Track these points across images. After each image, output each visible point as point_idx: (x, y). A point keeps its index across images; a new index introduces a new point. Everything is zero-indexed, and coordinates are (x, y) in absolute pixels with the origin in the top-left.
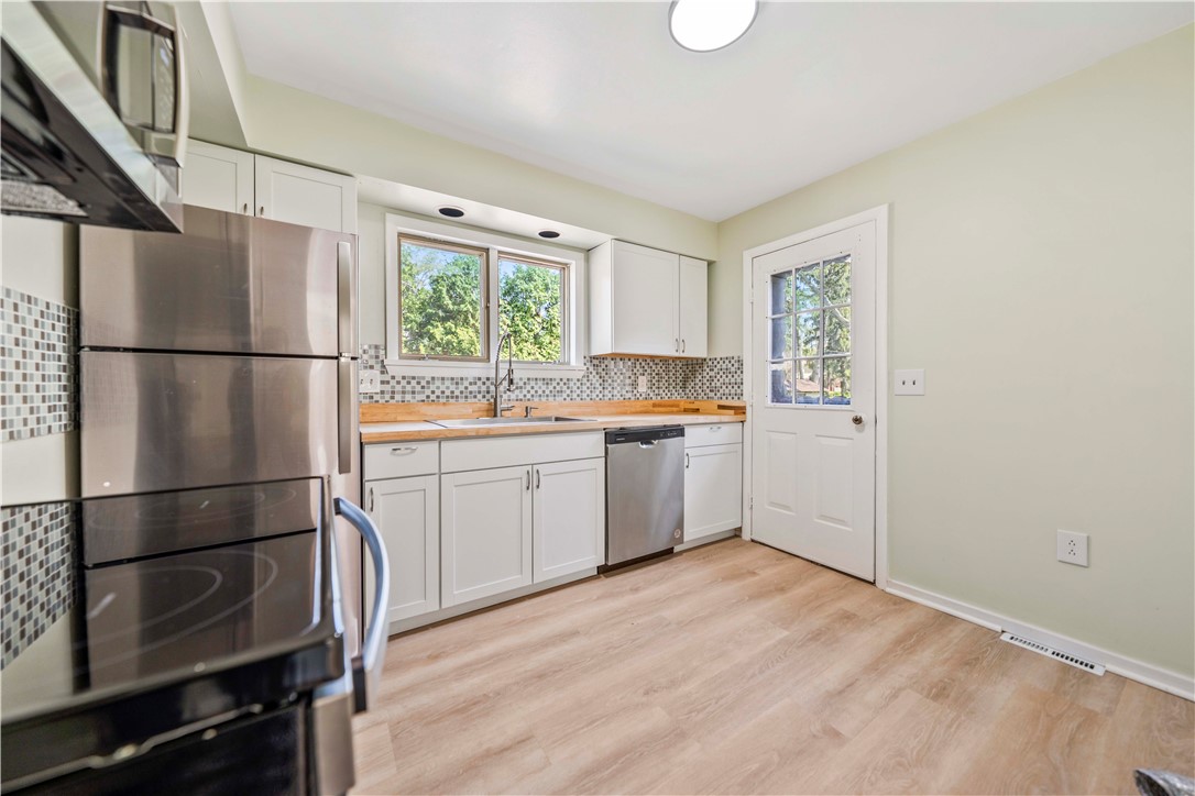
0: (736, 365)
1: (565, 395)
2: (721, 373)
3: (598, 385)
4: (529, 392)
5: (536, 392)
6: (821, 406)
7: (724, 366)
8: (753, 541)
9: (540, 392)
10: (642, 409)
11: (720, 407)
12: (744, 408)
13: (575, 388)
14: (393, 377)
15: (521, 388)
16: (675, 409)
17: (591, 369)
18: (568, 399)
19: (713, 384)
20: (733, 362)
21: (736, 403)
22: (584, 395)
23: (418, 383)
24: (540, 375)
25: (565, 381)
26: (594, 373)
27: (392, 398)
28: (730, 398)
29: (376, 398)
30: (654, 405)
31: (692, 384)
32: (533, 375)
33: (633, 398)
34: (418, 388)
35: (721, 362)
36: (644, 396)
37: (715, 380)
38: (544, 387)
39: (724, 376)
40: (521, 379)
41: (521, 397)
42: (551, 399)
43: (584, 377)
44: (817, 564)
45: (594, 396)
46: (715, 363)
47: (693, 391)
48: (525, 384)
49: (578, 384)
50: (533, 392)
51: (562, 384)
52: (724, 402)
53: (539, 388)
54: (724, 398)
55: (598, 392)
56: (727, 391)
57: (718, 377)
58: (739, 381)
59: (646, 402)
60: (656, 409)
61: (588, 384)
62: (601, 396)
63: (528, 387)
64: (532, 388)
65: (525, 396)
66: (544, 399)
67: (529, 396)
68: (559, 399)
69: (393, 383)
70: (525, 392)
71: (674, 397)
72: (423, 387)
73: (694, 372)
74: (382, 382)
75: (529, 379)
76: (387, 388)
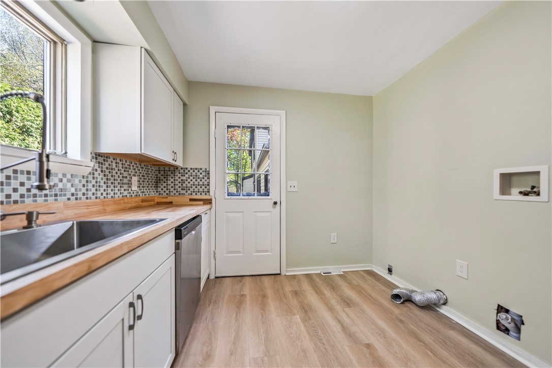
0: (204, 174)
1: (69, 194)
2: (191, 178)
3: (102, 184)
6: (256, 197)
7: (194, 174)
8: (216, 278)
10: (135, 205)
11: (191, 200)
12: (211, 200)
13: (80, 186)
16: (152, 203)
17: (97, 166)
18: (73, 198)
19: (184, 185)
20: (201, 171)
21: (204, 197)
22: (90, 194)
25: (69, 176)
26: (99, 171)
28: (199, 194)
30: (143, 201)
31: (165, 185)
33: (128, 195)
35: (191, 171)
36: (135, 194)
37: (186, 183)
39: (194, 180)
43: (90, 173)
44: (255, 275)
45: (99, 194)
46: (186, 171)
47: (165, 189)
49: (84, 181)
51: (65, 180)
52: (194, 197)
54: (194, 194)
55: (102, 191)
56: (196, 190)
57: (189, 180)
58: (206, 183)
59: (137, 199)
60: (143, 204)
61: (94, 182)
62: (105, 194)
71: (151, 195)
73: (166, 177)
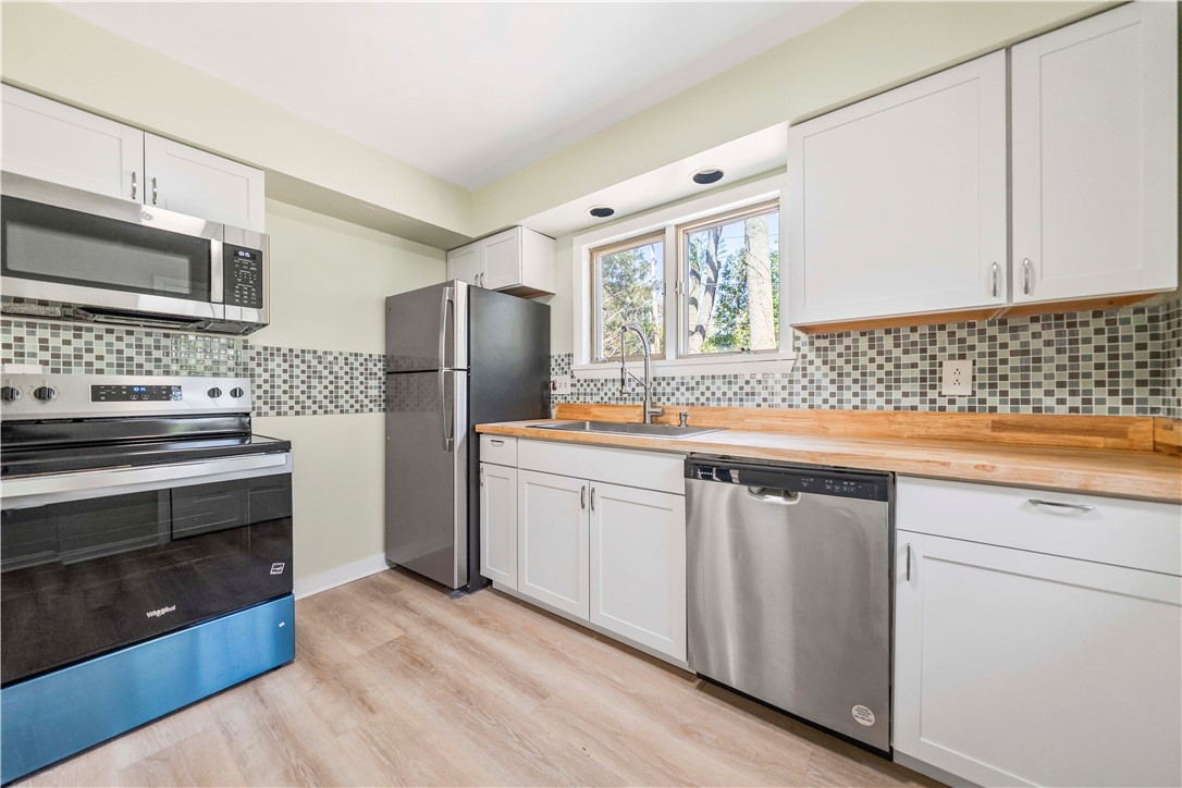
1: (758, 399)
3: (826, 383)
4: (703, 394)
5: (713, 394)
9: (719, 394)
10: (952, 431)
13: (778, 388)
14: (579, 381)
15: (693, 388)
17: (812, 356)
22: (796, 400)
23: (595, 385)
24: (719, 371)
25: (759, 377)
27: (578, 399)
29: (569, 398)
30: (999, 426)
32: (708, 372)
34: (595, 391)
36: (962, 403)
38: (725, 388)
40: (693, 378)
41: (693, 400)
42: (735, 404)
43: (797, 369)
45: (817, 401)
48: (698, 383)
49: (785, 382)
50: (708, 394)
53: (719, 387)
55: (826, 395)
59: (966, 419)
60: (1005, 436)
61: (805, 382)
62: (833, 401)
63: (702, 388)
64: (708, 388)
65: (698, 399)
66: (724, 404)
67: (703, 400)
68: (750, 405)
69: (578, 385)
70: (697, 393)
71: (1097, 410)
72: (598, 389)
74: (572, 385)
75: (703, 377)
76: (575, 390)
